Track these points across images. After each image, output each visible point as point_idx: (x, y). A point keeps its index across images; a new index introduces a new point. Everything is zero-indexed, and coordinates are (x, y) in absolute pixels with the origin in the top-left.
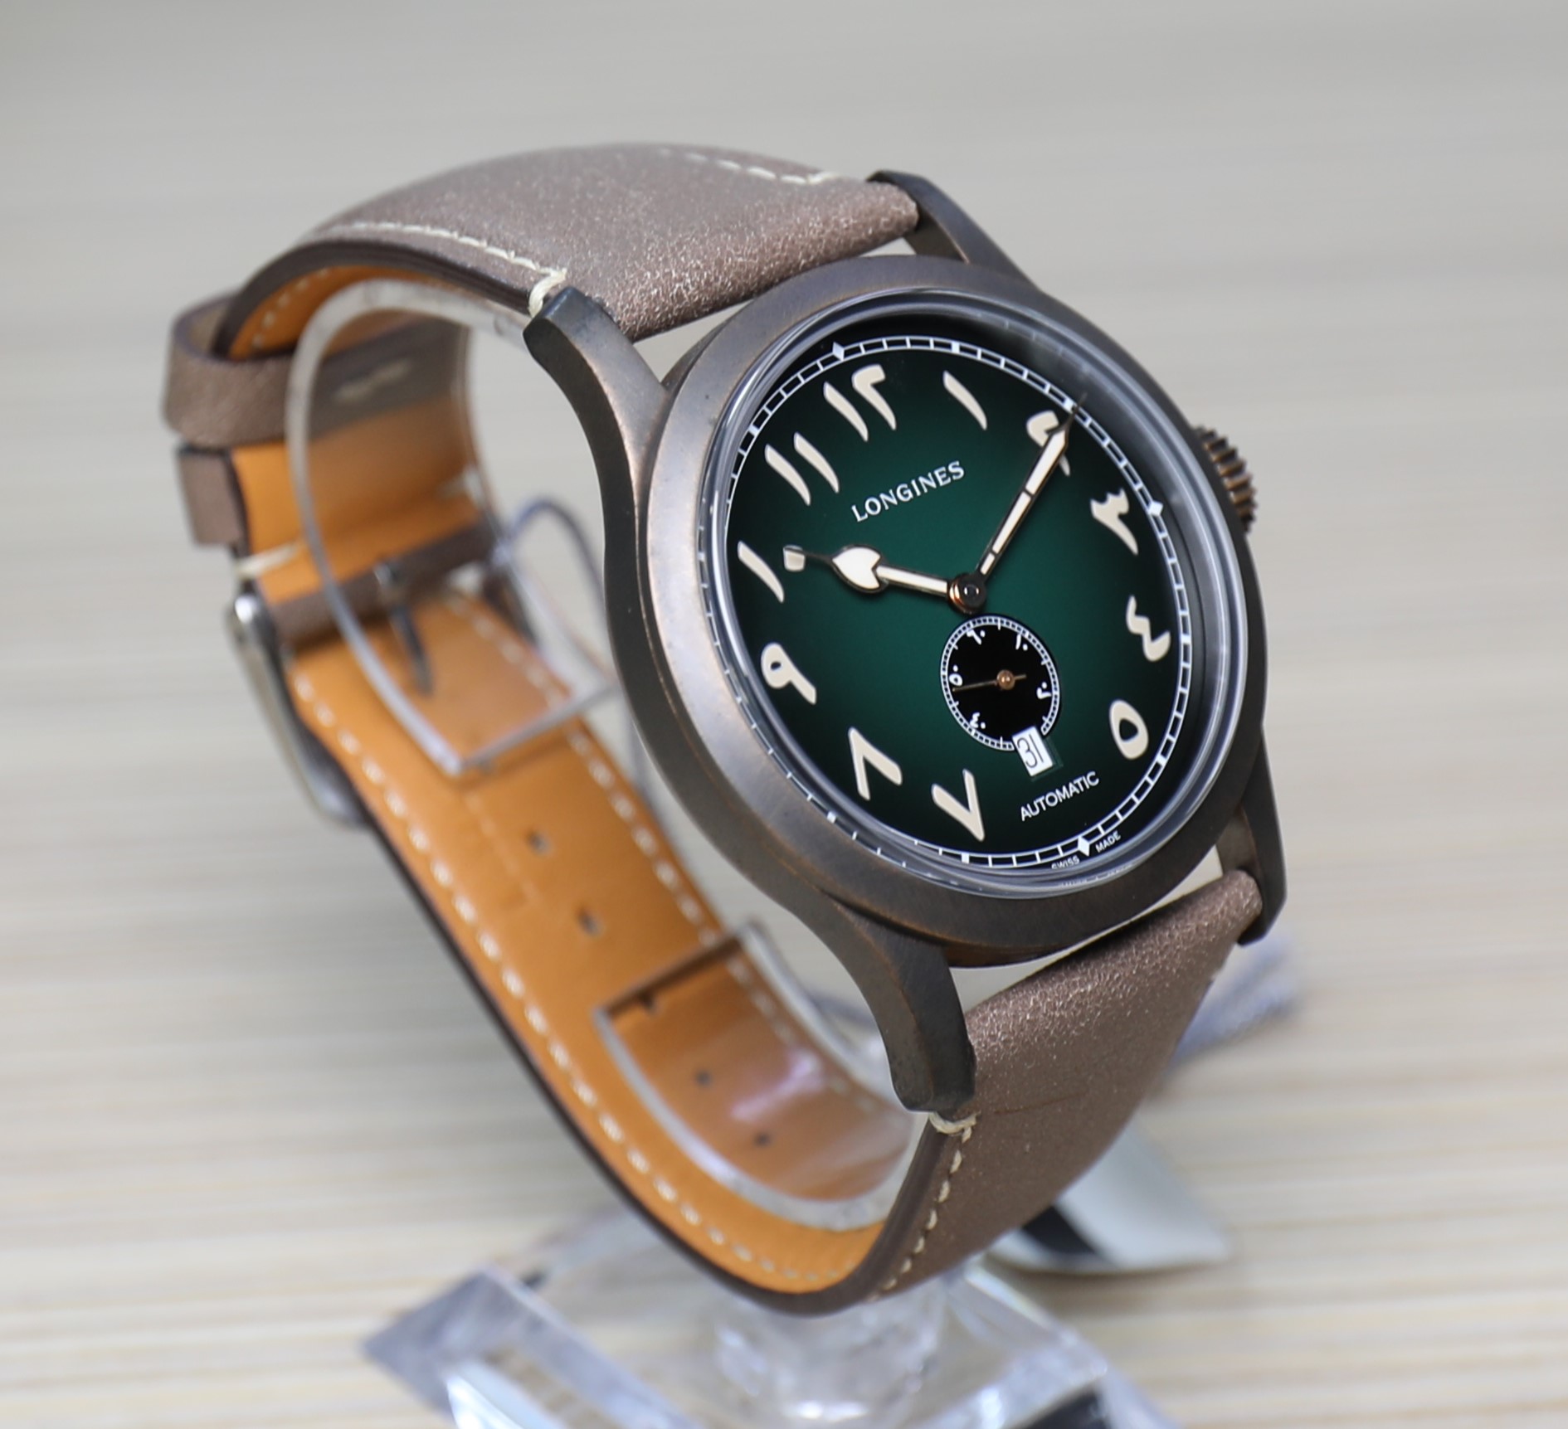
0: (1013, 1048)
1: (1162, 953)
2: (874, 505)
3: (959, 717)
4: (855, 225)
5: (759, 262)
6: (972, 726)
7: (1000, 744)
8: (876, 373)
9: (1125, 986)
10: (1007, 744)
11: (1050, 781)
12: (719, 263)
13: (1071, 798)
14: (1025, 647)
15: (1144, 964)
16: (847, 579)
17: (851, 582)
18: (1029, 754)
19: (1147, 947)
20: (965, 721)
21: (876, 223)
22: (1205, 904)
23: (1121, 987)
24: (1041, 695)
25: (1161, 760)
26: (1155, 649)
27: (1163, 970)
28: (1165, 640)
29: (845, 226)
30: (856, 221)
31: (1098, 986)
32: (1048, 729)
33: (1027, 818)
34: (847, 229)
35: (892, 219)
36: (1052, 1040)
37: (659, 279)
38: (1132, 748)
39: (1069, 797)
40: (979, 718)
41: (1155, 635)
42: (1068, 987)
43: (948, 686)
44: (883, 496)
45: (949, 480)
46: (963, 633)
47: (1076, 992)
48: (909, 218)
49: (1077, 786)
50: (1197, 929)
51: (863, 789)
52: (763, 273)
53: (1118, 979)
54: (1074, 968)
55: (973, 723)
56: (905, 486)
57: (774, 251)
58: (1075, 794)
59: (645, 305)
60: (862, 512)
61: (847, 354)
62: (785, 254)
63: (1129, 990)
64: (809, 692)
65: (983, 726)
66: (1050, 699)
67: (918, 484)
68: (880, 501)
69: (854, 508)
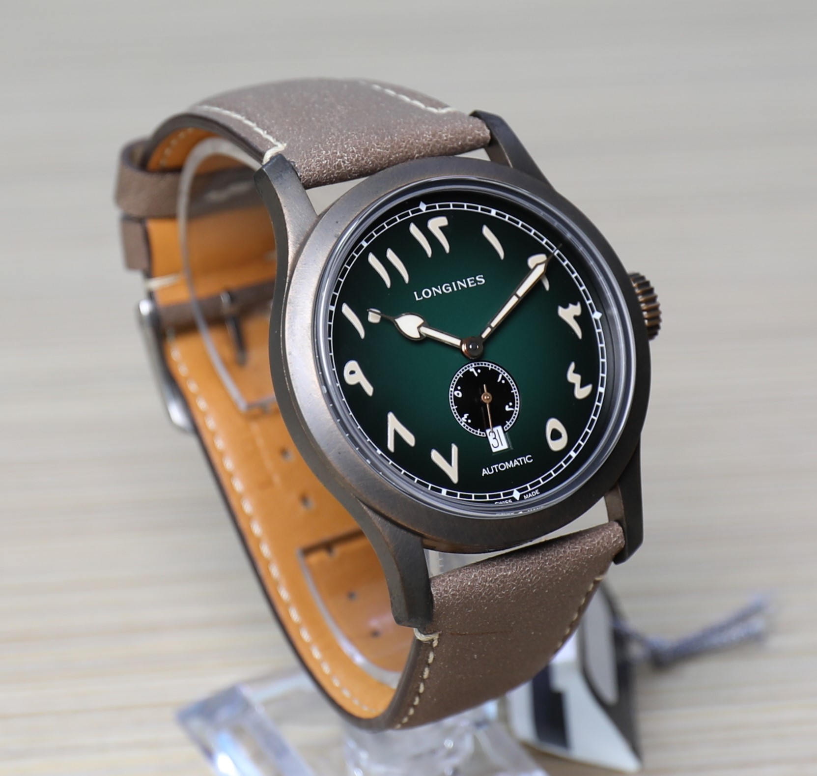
0: (458, 599)
1: (557, 561)
2: (427, 293)
3: (456, 415)
4: (451, 139)
5: (390, 153)
6: (463, 420)
7: (478, 433)
8: (443, 221)
9: (532, 575)
10: (482, 433)
11: (504, 456)
12: (366, 150)
13: (514, 467)
14: (503, 382)
15: (546, 565)
16: (402, 331)
17: (404, 333)
18: (495, 440)
19: (549, 555)
20: (459, 417)
21: (464, 139)
22: (590, 537)
23: (530, 575)
24: (507, 409)
25: (573, 454)
26: (581, 393)
27: (557, 570)
28: (588, 389)
29: (445, 138)
30: (452, 136)
31: (515, 573)
32: (508, 428)
33: (485, 475)
34: (446, 140)
35: (474, 138)
36: (483, 598)
37: (329, 155)
38: (556, 446)
39: (513, 466)
40: (468, 416)
41: (583, 385)
42: (497, 571)
43: (453, 397)
44: (434, 289)
45: (475, 285)
46: (468, 369)
47: (501, 574)
48: (485, 138)
49: (519, 461)
50: (581, 550)
51: (391, 446)
52: (391, 159)
53: (528, 570)
54: (503, 561)
55: (464, 419)
56: (448, 285)
57: (400, 147)
58: (517, 465)
59: (318, 169)
60: (420, 295)
61: (427, 209)
62: (406, 150)
63: (534, 578)
64: (369, 389)
65: (469, 421)
66: (513, 411)
67: (456, 285)
68: (432, 291)
69: (415, 293)
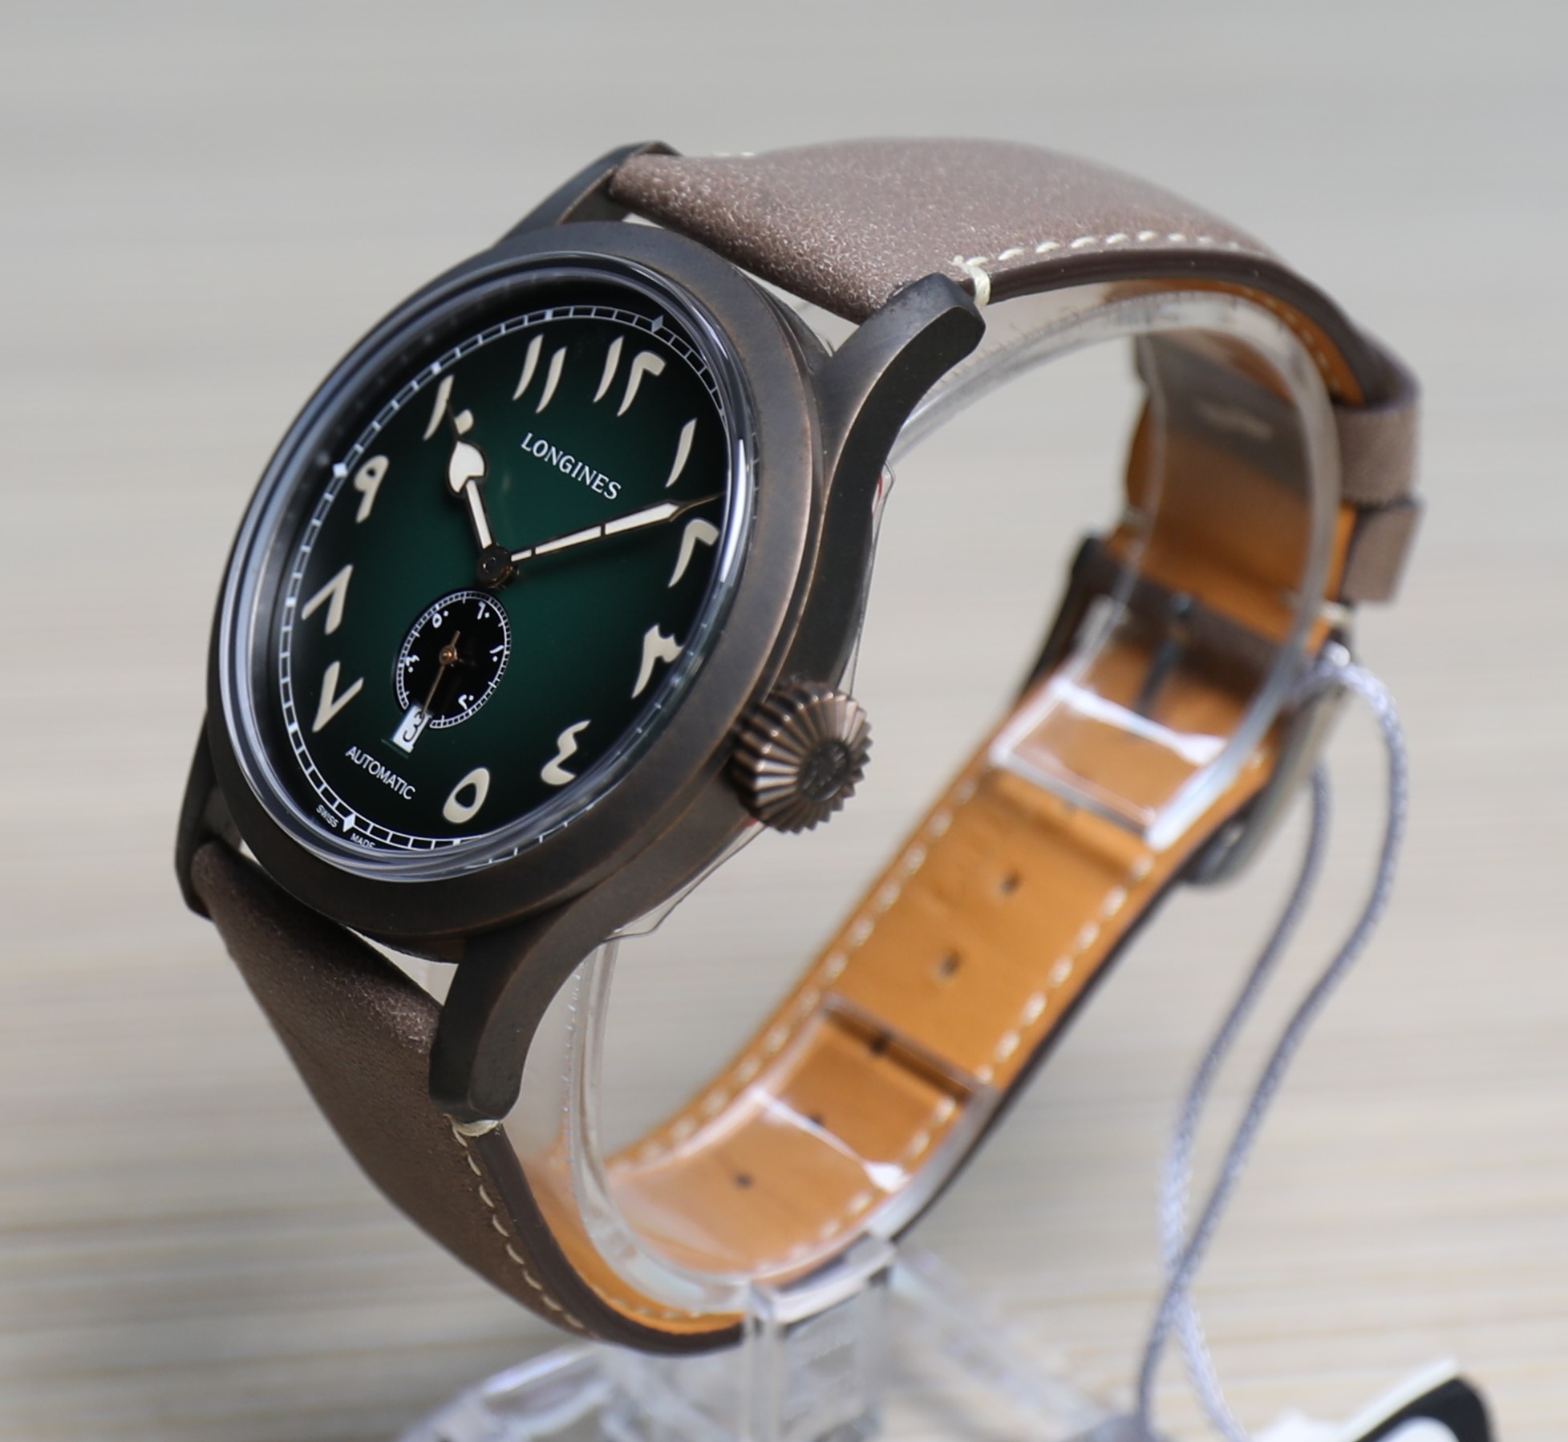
2: (542, 449)
3: (408, 645)
6: (405, 661)
7: (403, 695)
8: (656, 366)
10: (406, 701)
11: (393, 758)
13: (384, 784)
14: (495, 659)
17: (449, 467)
18: (414, 729)
20: (406, 652)
24: (462, 701)
25: (456, 844)
26: (552, 773)
32: (436, 727)
39: (384, 781)
40: (416, 661)
41: (564, 765)
43: (427, 618)
44: (553, 450)
45: (600, 491)
49: (397, 781)
51: (309, 609)
55: (408, 660)
56: (573, 461)
58: (390, 785)
60: (530, 444)
61: (660, 332)
64: (364, 511)
65: (410, 670)
66: (463, 710)
67: (582, 468)
68: (549, 449)
69: (530, 435)
